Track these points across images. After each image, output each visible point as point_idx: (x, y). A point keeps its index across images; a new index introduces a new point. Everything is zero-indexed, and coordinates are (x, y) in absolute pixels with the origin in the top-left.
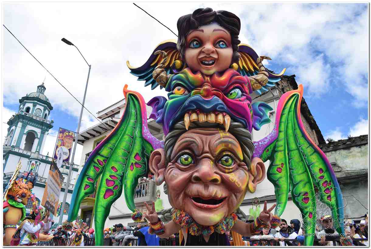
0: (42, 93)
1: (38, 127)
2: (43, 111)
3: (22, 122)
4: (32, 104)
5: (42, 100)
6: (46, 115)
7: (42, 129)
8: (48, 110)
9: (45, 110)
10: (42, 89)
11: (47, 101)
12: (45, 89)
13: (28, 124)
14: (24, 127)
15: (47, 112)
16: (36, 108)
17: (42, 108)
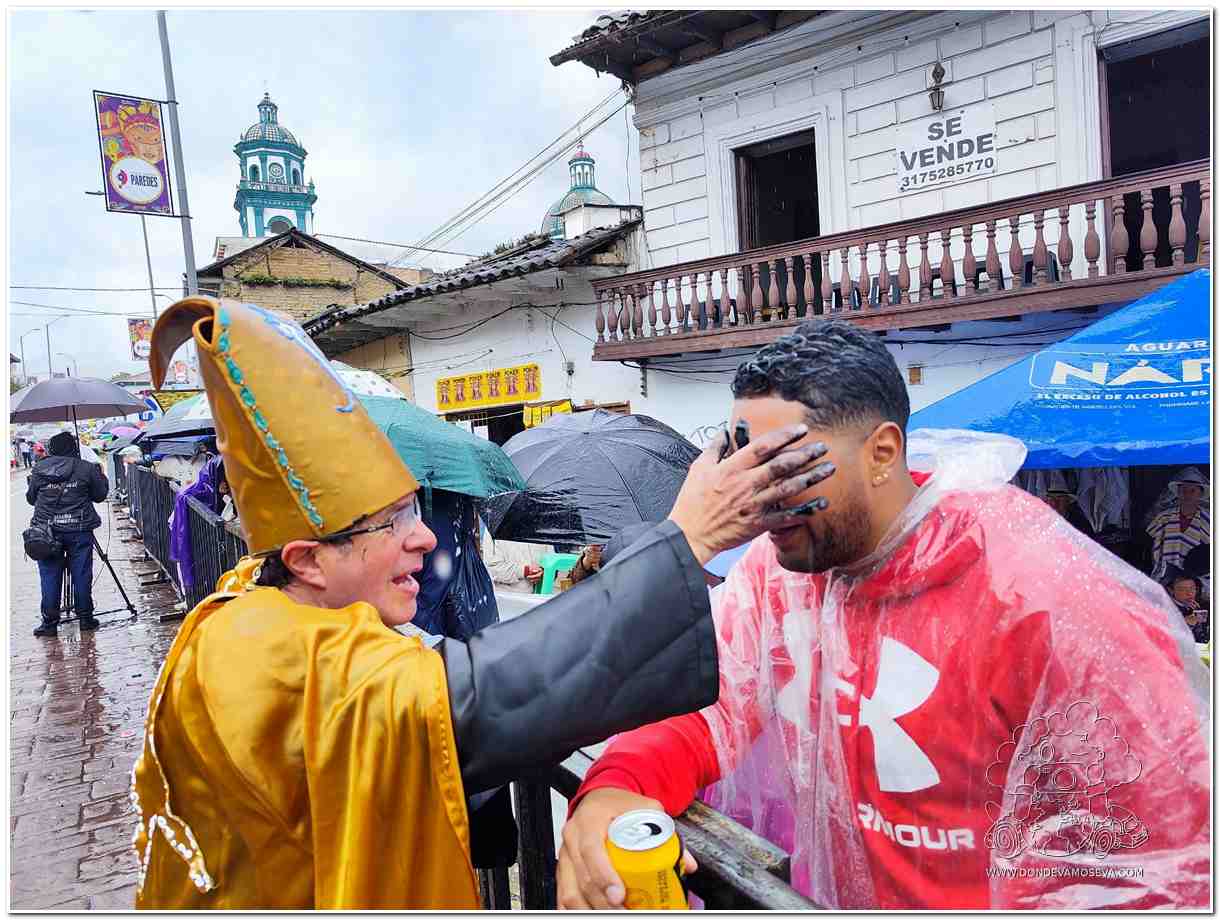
0: (273, 122)
1: (286, 207)
2: (284, 166)
3: (252, 204)
4: (257, 157)
5: (273, 142)
6: (295, 172)
7: (295, 208)
8: (296, 159)
9: (288, 163)
10: (268, 109)
11: (285, 140)
12: (276, 107)
13: (264, 206)
14: (259, 214)
15: (295, 165)
16: (269, 163)
17: (281, 160)
